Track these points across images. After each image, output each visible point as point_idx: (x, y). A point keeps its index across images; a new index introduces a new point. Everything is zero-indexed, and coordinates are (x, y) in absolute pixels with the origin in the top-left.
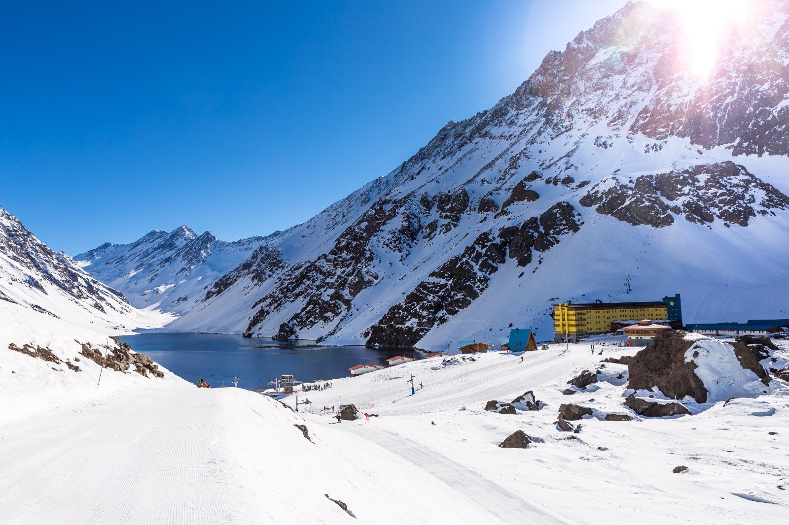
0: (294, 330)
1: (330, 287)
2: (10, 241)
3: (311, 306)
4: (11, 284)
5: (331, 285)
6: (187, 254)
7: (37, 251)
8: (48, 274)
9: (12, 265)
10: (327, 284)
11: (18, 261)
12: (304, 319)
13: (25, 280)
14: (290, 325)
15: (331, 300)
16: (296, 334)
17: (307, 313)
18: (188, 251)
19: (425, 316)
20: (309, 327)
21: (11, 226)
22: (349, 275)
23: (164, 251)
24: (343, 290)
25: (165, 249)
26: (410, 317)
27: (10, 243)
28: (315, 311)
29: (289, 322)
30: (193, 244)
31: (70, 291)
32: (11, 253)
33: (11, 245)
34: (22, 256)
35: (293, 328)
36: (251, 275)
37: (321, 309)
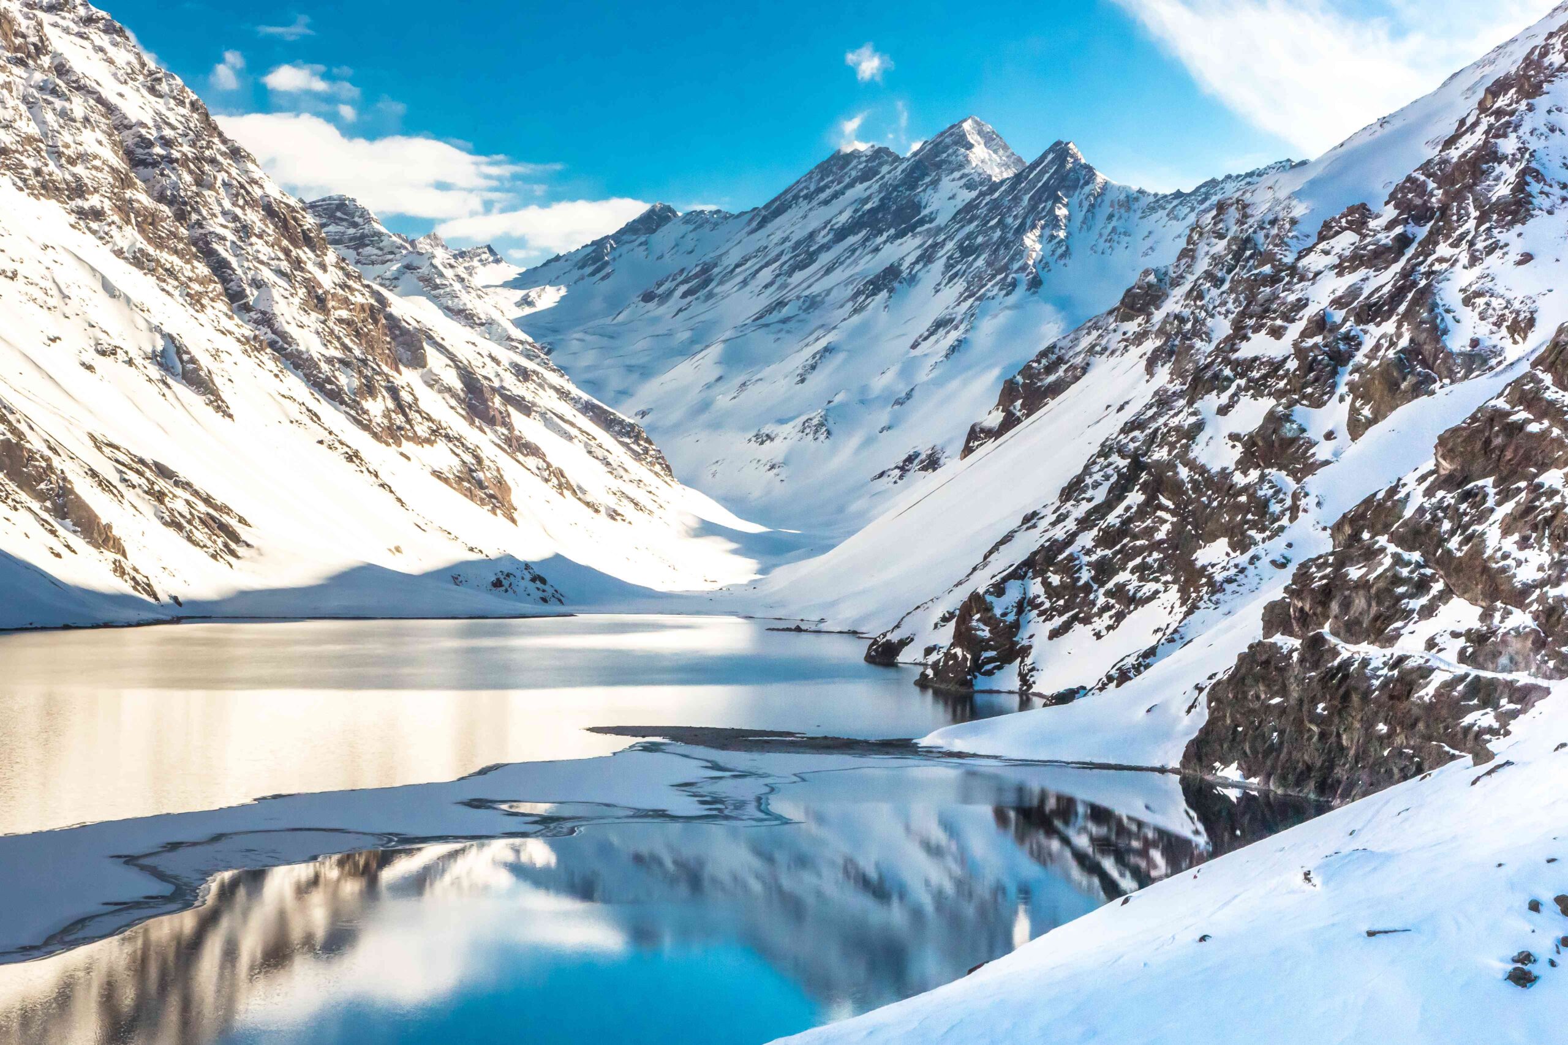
0: (1022, 638)
1: (1258, 388)
2: (131, 185)
3: (1135, 498)
4: (90, 368)
5: (1265, 377)
6: (967, 250)
7: (244, 231)
8: (274, 332)
9: (108, 288)
10: (1244, 367)
11: (152, 271)
12: (1085, 576)
13: (149, 350)
14: (1000, 606)
15: (1243, 465)
16: (1028, 661)
17: (1107, 538)
18: (968, 236)
19: (1527, 589)
20: (1100, 623)
21: (150, 124)
22: (1371, 312)
23: (880, 240)
24: (1318, 404)
25: (880, 232)
26: (1438, 587)
27: (128, 194)
28: (1149, 532)
29: (999, 589)
30: (995, 206)
31: (356, 405)
32: (129, 237)
33: (131, 201)
34: (176, 252)
35: (1016, 626)
36: (1150, 345)
37: (1184, 520)
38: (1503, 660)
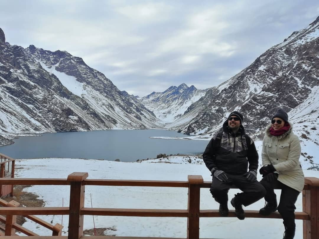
0: (194, 130)
3: (205, 116)
5: (218, 104)
12: (201, 124)
14: (192, 126)
15: (216, 112)
17: (203, 120)
18: (183, 94)
20: (202, 128)
24: (224, 107)
25: (175, 94)
28: (207, 119)
30: (186, 91)
38: (250, 128)
